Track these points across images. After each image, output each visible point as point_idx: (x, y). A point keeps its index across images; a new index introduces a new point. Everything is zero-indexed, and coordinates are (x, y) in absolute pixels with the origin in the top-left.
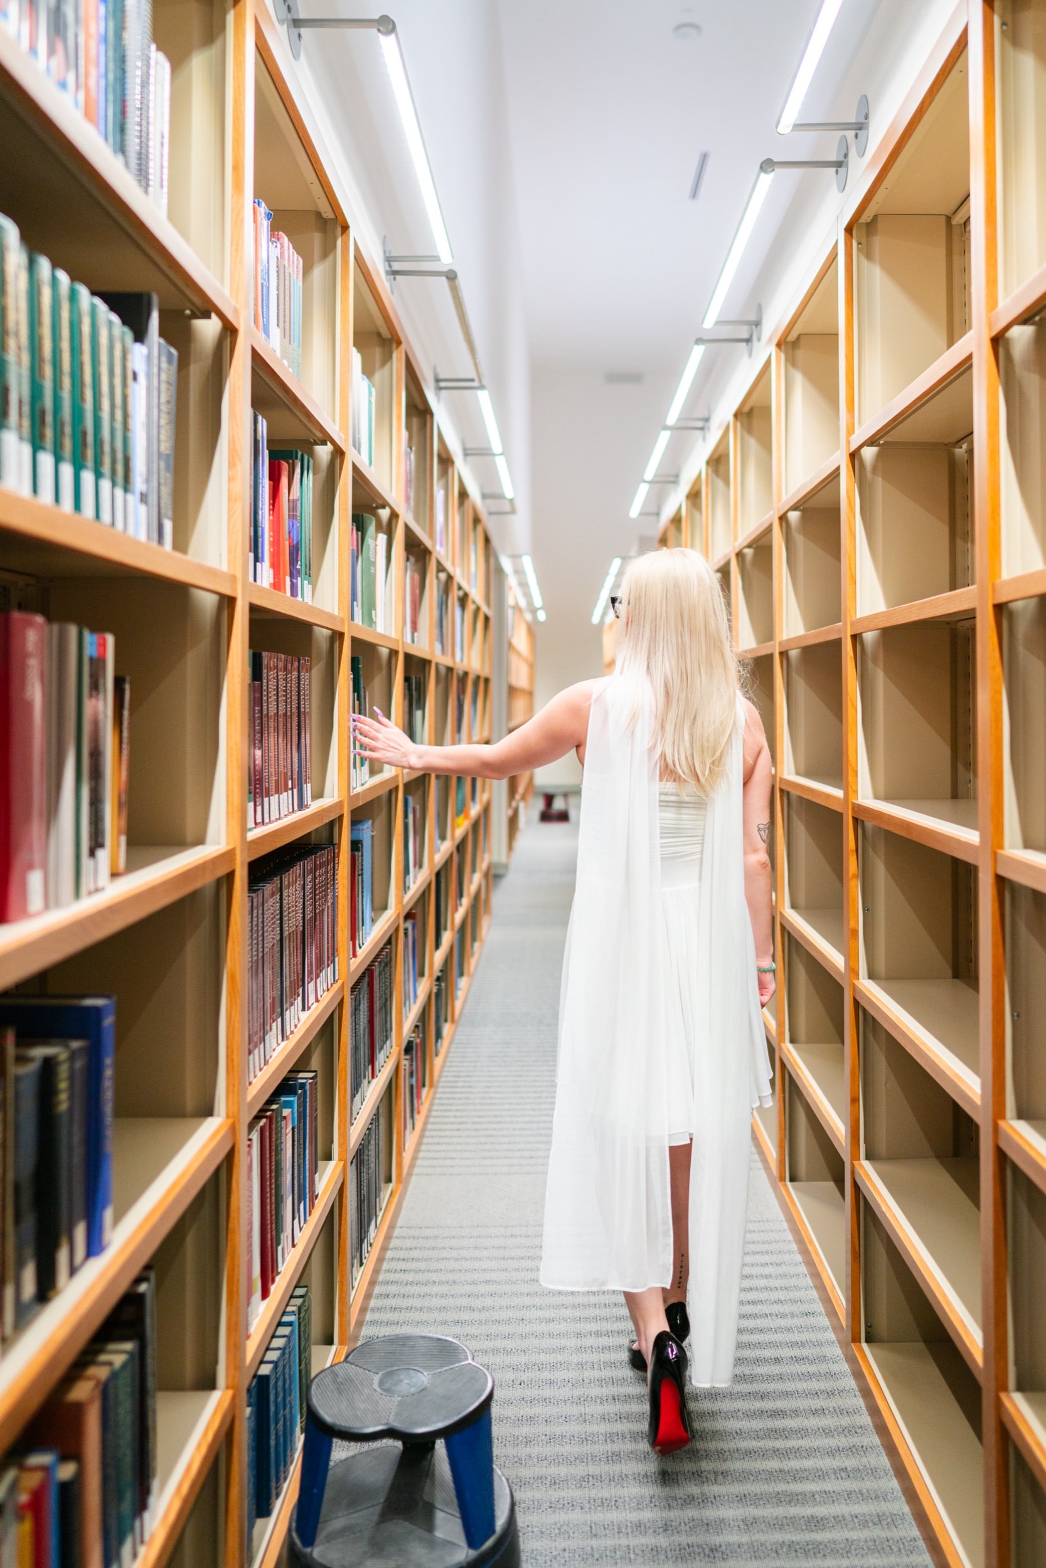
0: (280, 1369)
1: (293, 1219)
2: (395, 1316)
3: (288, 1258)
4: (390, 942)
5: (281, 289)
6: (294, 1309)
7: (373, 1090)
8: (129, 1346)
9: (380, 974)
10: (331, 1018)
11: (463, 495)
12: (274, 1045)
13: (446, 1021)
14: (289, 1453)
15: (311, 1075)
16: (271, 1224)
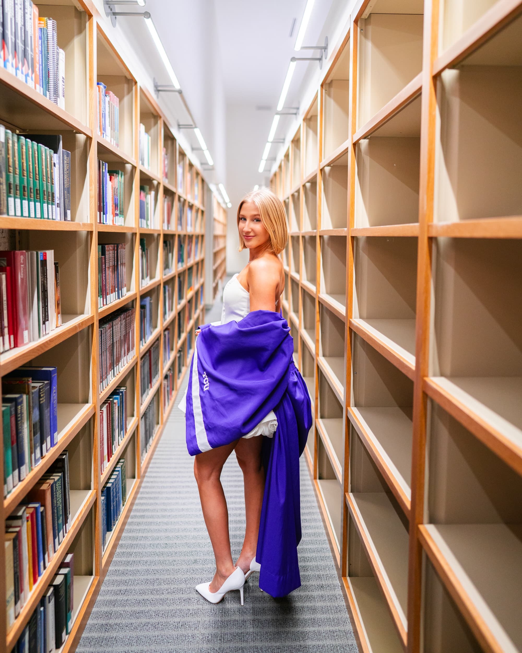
0: (114, 485)
1: (119, 436)
2: (158, 470)
3: (117, 449)
4: (158, 339)
5: (110, 112)
6: (120, 466)
7: (151, 392)
8: (60, 474)
9: (154, 352)
10: (133, 368)
11: (191, 165)
12: (111, 379)
13: (183, 366)
14: (118, 512)
15: (125, 388)
16: (110, 438)
